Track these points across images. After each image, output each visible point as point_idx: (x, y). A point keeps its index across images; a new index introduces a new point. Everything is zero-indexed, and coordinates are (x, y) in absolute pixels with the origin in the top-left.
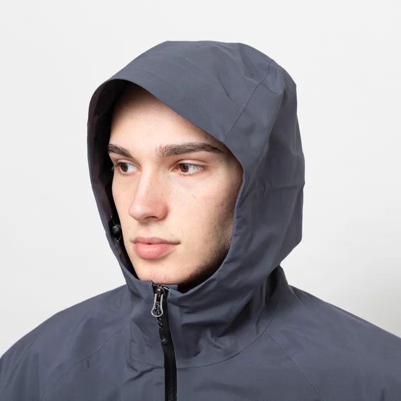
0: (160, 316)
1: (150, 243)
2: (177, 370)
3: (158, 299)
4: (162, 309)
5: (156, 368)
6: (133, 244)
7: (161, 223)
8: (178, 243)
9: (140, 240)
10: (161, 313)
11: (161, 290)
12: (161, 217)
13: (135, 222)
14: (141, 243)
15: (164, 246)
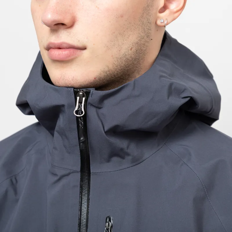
0: (81, 116)
1: (61, 48)
2: (91, 174)
3: (80, 102)
4: (83, 110)
5: (73, 172)
6: (47, 51)
7: (69, 30)
8: (85, 48)
9: (51, 46)
10: (82, 113)
11: (83, 93)
12: (70, 26)
13: (47, 29)
14: (53, 48)
15: (72, 50)
